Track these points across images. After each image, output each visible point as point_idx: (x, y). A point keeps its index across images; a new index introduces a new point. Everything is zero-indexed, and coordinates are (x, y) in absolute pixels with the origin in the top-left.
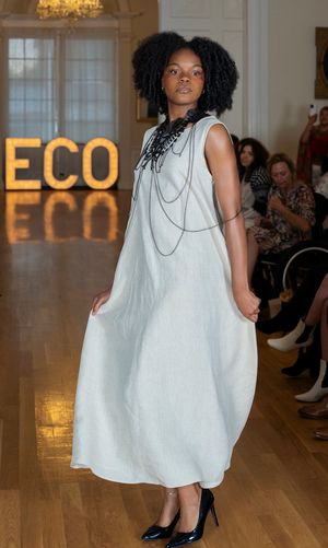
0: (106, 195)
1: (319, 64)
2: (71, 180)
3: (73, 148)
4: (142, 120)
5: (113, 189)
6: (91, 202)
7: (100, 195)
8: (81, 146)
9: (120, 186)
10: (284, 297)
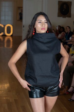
0: (10, 37)
1: (59, 9)
2: (2, 34)
3: (3, 26)
4: (18, 20)
5: (12, 36)
6: (6, 39)
7: (8, 37)
8: (4, 26)
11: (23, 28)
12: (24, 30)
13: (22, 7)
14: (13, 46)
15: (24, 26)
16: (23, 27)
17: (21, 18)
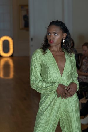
0: (9, 59)
4: (22, 29)
5: (12, 56)
6: (2, 62)
7: (6, 59)
9: (14, 55)
10: (82, 101)
11: (31, 43)
12: (32, 46)
13: (27, 6)
14: (14, 75)
15: (32, 39)
16: (30, 40)
17: (27, 25)
